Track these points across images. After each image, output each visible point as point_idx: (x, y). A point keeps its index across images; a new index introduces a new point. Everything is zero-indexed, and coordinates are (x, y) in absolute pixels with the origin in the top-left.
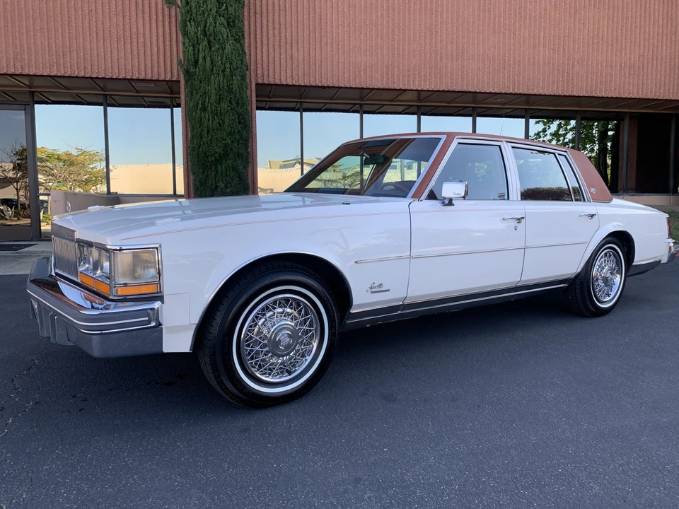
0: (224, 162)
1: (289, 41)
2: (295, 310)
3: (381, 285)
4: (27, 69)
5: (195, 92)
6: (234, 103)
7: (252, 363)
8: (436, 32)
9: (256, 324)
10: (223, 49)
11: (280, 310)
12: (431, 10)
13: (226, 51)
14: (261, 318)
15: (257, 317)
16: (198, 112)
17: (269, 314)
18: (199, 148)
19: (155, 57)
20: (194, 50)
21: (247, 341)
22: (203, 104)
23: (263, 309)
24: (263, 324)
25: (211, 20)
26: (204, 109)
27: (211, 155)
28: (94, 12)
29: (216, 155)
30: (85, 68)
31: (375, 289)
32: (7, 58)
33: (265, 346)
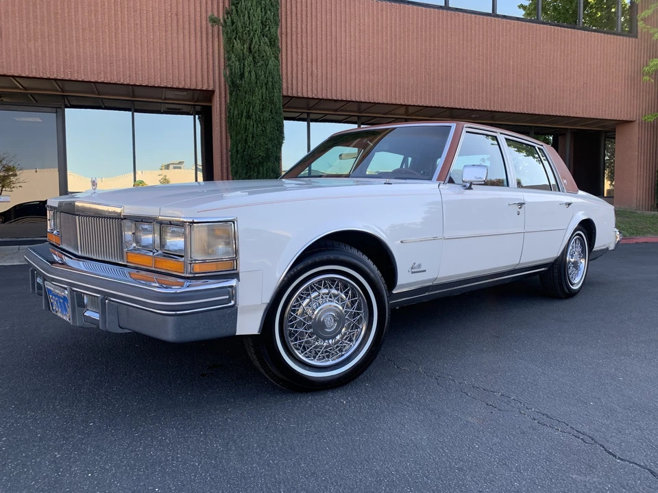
0: (265, 164)
1: (309, 59)
2: (341, 292)
3: (419, 266)
4: (76, 75)
5: (239, 102)
6: (274, 112)
7: (295, 344)
8: (430, 57)
9: (300, 305)
10: (267, 65)
11: (326, 291)
12: (426, 38)
13: (269, 66)
14: (305, 298)
15: (301, 298)
16: (244, 119)
17: (314, 295)
18: (244, 151)
19: (194, 69)
20: (240, 64)
21: (291, 321)
22: (248, 112)
23: (307, 289)
24: (308, 305)
25: (256, 39)
26: (248, 117)
27: (255, 158)
28: (139, 26)
29: (260, 158)
30: (130, 76)
31: (415, 270)
32: (57, 64)
33: (310, 327)
